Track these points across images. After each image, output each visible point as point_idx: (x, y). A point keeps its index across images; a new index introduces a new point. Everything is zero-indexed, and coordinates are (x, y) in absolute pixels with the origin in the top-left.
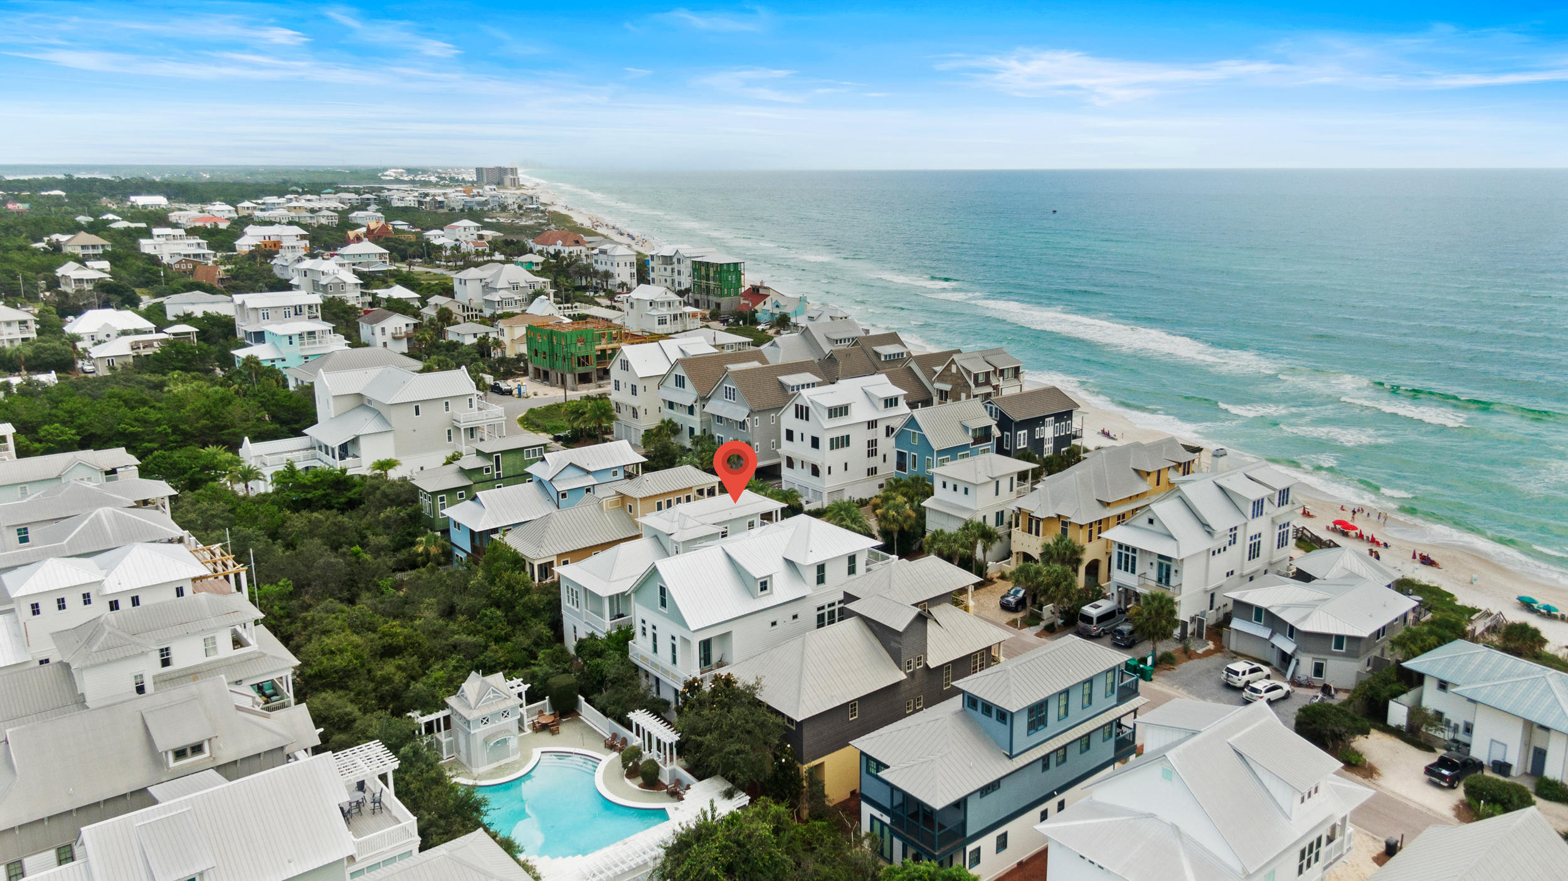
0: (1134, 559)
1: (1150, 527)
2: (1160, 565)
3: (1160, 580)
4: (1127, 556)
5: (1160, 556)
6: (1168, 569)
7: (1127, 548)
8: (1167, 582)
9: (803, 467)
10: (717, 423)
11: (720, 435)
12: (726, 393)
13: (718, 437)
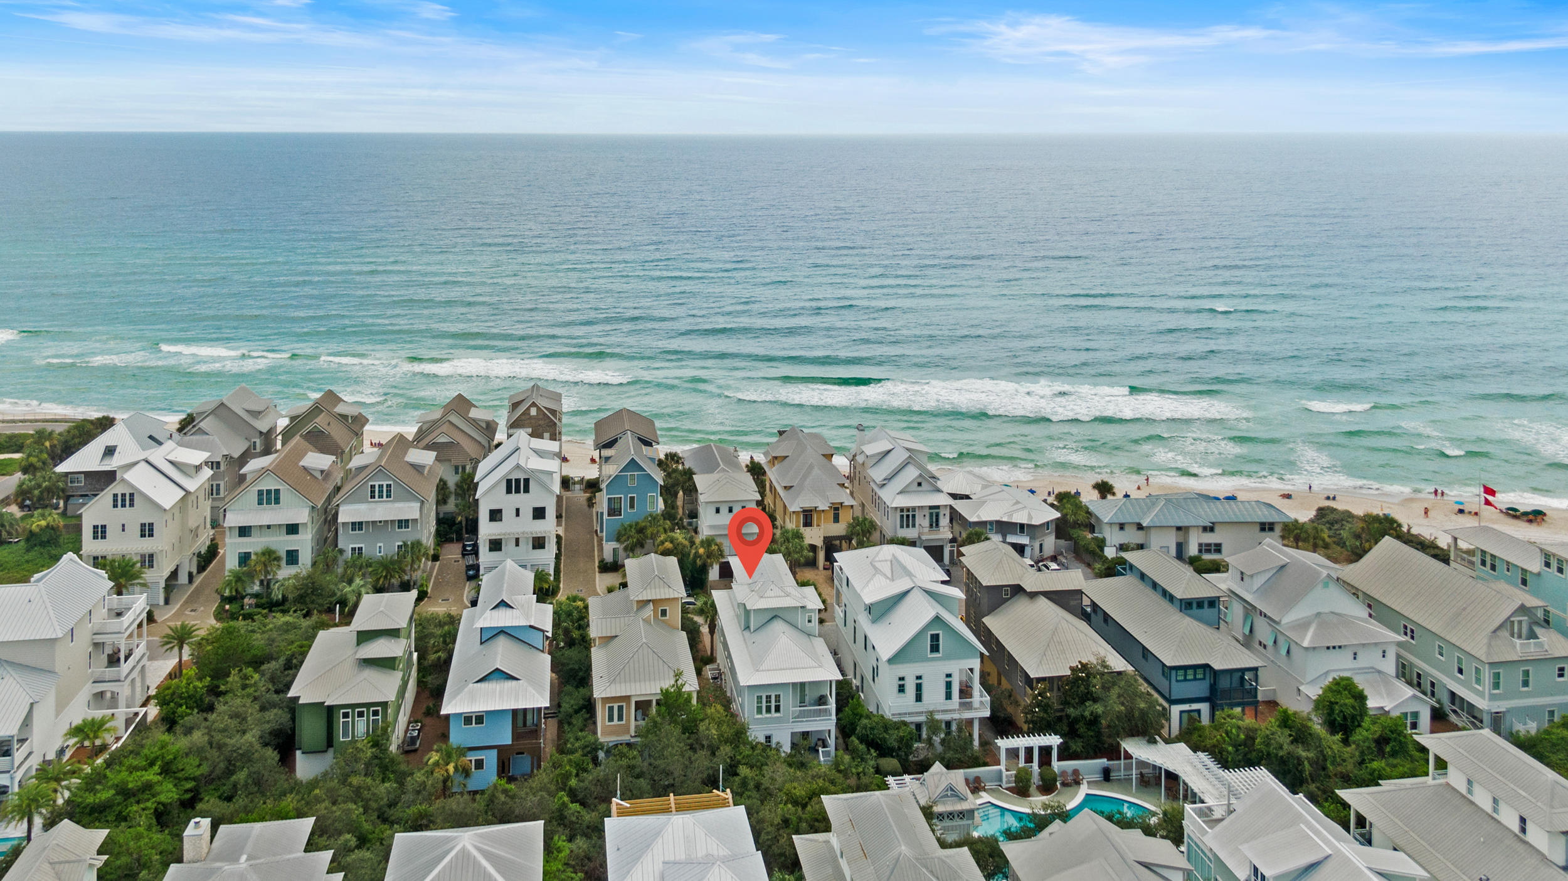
0: (914, 516)
1: (920, 489)
2: (931, 514)
3: (931, 526)
4: (908, 516)
5: (931, 507)
6: (937, 515)
7: (908, 510)
8: (937, 525)
9: (517, 544)
10: (351, 532)
11: (357, 546)
12: (373, 492)
13: (353, 549)
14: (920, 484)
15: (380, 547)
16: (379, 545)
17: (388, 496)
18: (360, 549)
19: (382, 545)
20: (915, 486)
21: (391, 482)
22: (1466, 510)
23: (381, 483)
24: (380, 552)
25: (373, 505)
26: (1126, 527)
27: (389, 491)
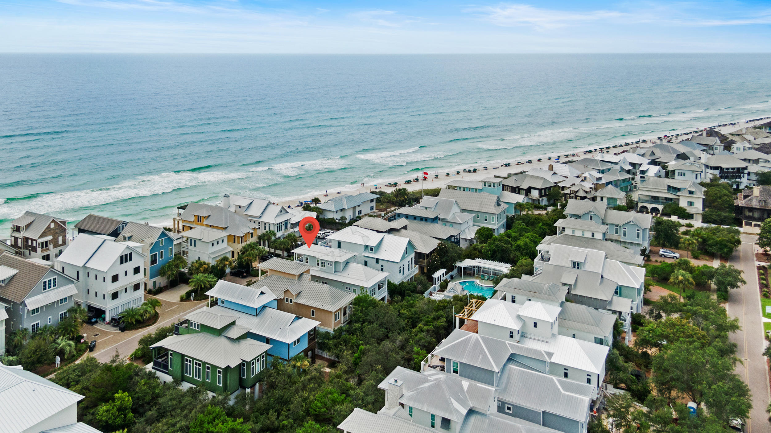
2: (285, 223)
3: (285, 228)
4: (280, 226)
6: (287, 223)
7: (280, 224)
8: (287, 228)
9: (126, 291)
10: (31, 316)
11: (35, 323)
12: (45, 286)
13: (33, 326)
14: (281, 211)
15: (50, 319)
16: (49, 318)
17: (55, 285)
18: (37, 324)
19: (50, 317)
20: (280, 213)
21: (56, 277)
22: (378, 187)
23: (49, 279)
24: (50, 322)
25: (46, 294)
26: (338, 212)
27: (55, 282)
